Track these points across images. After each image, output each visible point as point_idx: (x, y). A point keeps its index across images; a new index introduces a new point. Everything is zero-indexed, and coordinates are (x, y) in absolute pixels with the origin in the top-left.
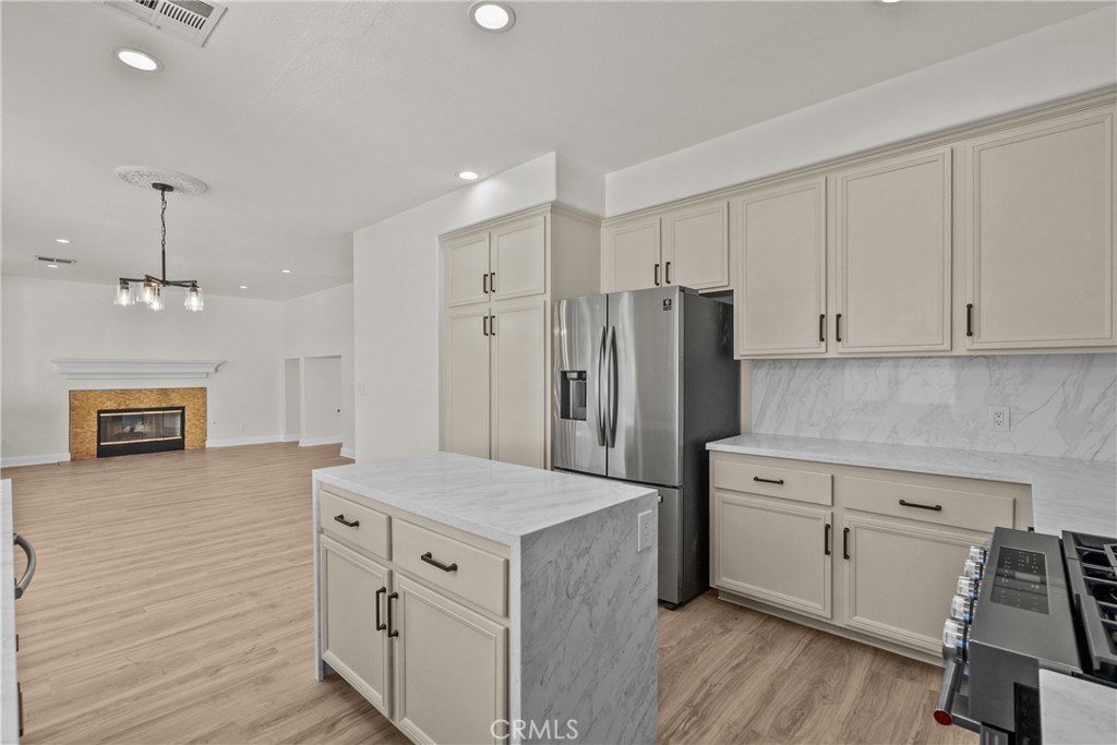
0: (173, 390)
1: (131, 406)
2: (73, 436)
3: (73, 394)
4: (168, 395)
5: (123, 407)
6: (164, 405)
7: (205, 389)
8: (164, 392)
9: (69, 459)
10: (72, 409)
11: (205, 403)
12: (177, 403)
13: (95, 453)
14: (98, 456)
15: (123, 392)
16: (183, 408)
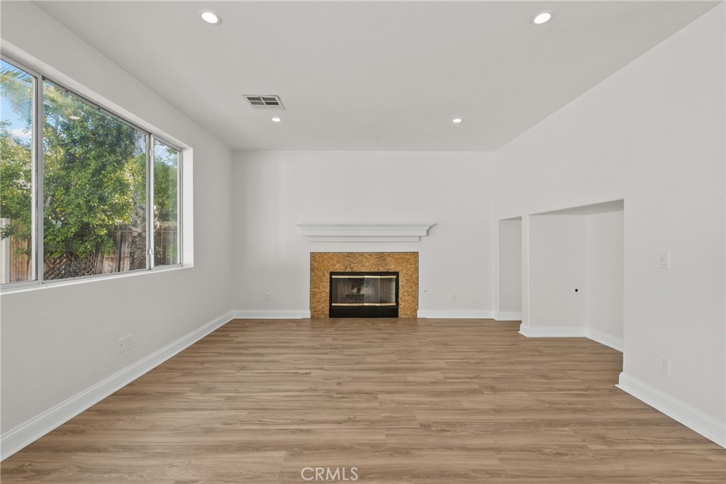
0: (389, 254)
1: (355, 269)
2: (313, 295)
3: (313, 255)
4: (384, 260)
5: (349, 270)
6: (382, 270)
7: (416, 254)
8: (381, 256)
9: (309, 317)
10: (312, 270)
11: (417, 269)
12: (392, 268)
13: (328, 312)
14: (331, 315)
15: (349, 255)
16: (396, 274)
